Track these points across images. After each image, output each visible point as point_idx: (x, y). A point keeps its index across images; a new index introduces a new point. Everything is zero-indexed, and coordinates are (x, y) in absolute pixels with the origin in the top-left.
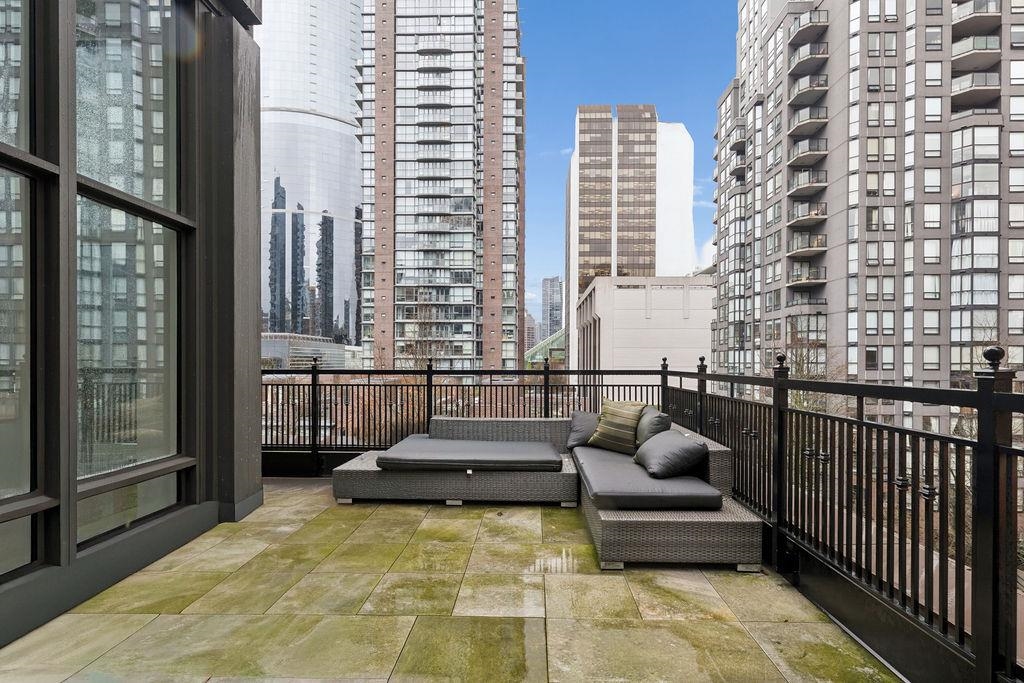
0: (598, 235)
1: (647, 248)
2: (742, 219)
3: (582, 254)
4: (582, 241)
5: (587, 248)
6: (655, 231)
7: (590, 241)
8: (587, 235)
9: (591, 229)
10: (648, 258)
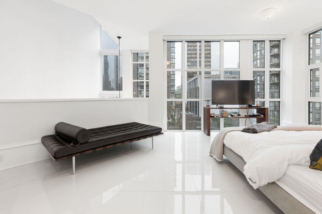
0: (193, 60)
3: (188, 66)
4: (188, 62)
6: (211, 58)
7: (190, 62)
9: (190, 58)
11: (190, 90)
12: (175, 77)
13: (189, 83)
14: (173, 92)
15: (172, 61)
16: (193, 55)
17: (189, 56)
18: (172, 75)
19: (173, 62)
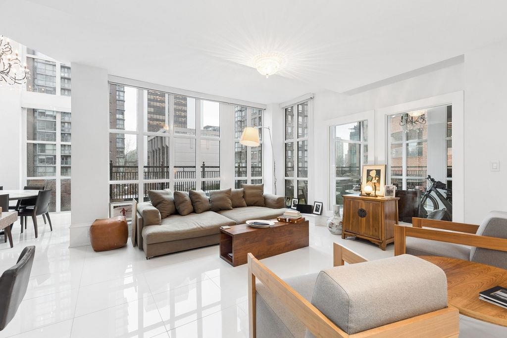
0: (158, 104)
1: (183, 114)
2: (241, 111)
3: (149, 113)
4: (149, 106)
5: (152, 110)
6: (186, 106)
7: (153, 107)
8: (152, 103)
9: (154, 100)
10: (183, 119)
11: (154, 152)
12: (124, 125)
13: (152, 140)
14: (121, 150)
15: (119, 96)
16: (158, 97)
17: (152, 97)
18: (118, 120)
19: (121, 98)
